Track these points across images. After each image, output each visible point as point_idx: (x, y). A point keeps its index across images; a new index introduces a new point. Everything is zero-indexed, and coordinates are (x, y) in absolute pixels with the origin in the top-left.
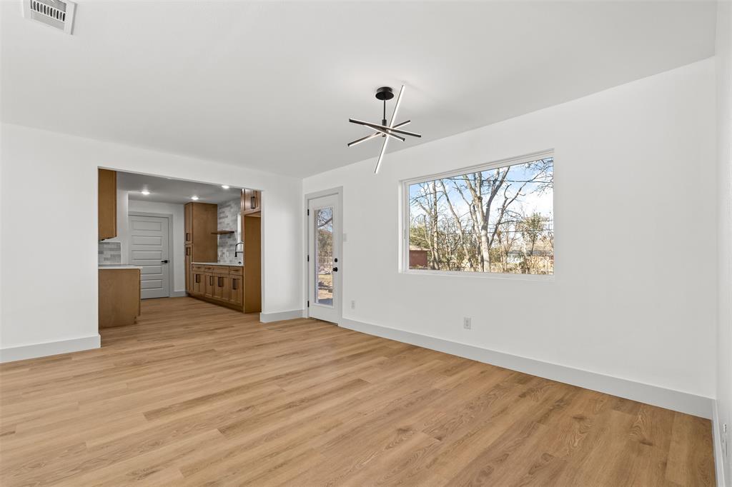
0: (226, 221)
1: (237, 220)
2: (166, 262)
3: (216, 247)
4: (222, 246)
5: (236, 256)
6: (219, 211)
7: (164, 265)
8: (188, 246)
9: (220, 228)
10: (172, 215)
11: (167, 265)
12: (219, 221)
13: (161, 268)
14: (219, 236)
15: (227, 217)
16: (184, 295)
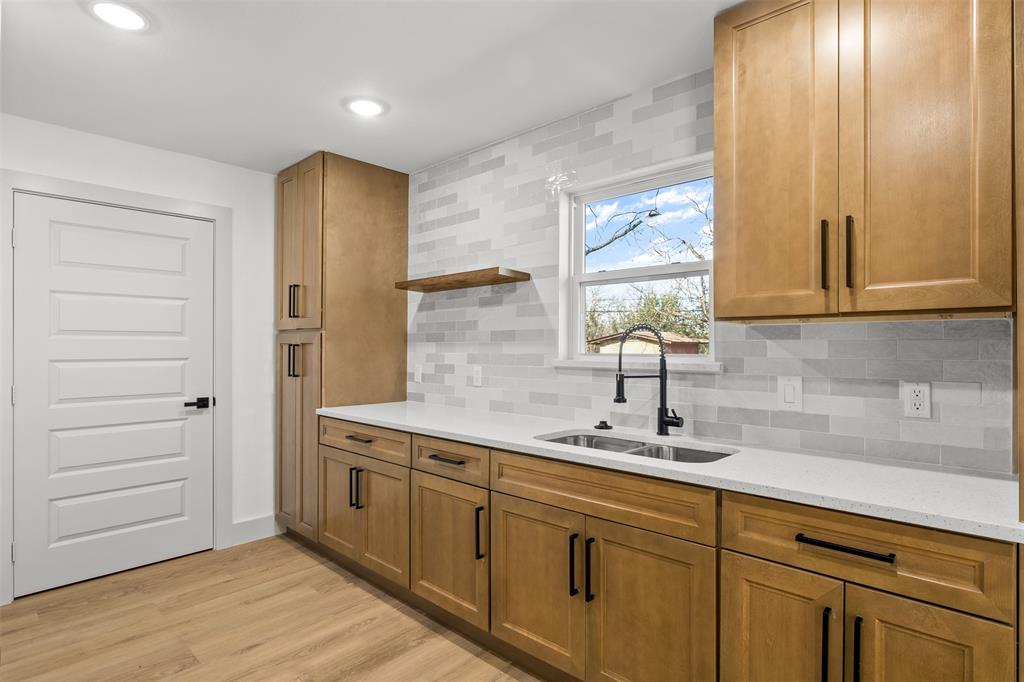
0: (465, 233)
1: (554, 221)
2: (202, 403)
3: (400, 340)
4: (436, 338)
5: (620, 398)
6: (415, 199)
7: (192, 418)
8: (297, 339)
9: (419, 267)
10: (229, 212)
11: (207, 413)
12: (413, 239)
13: (182, 429)
14: (414, 298)
15: (474, 214)
16: (271, 530)
